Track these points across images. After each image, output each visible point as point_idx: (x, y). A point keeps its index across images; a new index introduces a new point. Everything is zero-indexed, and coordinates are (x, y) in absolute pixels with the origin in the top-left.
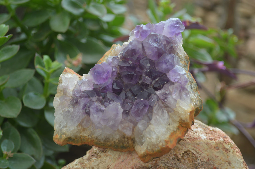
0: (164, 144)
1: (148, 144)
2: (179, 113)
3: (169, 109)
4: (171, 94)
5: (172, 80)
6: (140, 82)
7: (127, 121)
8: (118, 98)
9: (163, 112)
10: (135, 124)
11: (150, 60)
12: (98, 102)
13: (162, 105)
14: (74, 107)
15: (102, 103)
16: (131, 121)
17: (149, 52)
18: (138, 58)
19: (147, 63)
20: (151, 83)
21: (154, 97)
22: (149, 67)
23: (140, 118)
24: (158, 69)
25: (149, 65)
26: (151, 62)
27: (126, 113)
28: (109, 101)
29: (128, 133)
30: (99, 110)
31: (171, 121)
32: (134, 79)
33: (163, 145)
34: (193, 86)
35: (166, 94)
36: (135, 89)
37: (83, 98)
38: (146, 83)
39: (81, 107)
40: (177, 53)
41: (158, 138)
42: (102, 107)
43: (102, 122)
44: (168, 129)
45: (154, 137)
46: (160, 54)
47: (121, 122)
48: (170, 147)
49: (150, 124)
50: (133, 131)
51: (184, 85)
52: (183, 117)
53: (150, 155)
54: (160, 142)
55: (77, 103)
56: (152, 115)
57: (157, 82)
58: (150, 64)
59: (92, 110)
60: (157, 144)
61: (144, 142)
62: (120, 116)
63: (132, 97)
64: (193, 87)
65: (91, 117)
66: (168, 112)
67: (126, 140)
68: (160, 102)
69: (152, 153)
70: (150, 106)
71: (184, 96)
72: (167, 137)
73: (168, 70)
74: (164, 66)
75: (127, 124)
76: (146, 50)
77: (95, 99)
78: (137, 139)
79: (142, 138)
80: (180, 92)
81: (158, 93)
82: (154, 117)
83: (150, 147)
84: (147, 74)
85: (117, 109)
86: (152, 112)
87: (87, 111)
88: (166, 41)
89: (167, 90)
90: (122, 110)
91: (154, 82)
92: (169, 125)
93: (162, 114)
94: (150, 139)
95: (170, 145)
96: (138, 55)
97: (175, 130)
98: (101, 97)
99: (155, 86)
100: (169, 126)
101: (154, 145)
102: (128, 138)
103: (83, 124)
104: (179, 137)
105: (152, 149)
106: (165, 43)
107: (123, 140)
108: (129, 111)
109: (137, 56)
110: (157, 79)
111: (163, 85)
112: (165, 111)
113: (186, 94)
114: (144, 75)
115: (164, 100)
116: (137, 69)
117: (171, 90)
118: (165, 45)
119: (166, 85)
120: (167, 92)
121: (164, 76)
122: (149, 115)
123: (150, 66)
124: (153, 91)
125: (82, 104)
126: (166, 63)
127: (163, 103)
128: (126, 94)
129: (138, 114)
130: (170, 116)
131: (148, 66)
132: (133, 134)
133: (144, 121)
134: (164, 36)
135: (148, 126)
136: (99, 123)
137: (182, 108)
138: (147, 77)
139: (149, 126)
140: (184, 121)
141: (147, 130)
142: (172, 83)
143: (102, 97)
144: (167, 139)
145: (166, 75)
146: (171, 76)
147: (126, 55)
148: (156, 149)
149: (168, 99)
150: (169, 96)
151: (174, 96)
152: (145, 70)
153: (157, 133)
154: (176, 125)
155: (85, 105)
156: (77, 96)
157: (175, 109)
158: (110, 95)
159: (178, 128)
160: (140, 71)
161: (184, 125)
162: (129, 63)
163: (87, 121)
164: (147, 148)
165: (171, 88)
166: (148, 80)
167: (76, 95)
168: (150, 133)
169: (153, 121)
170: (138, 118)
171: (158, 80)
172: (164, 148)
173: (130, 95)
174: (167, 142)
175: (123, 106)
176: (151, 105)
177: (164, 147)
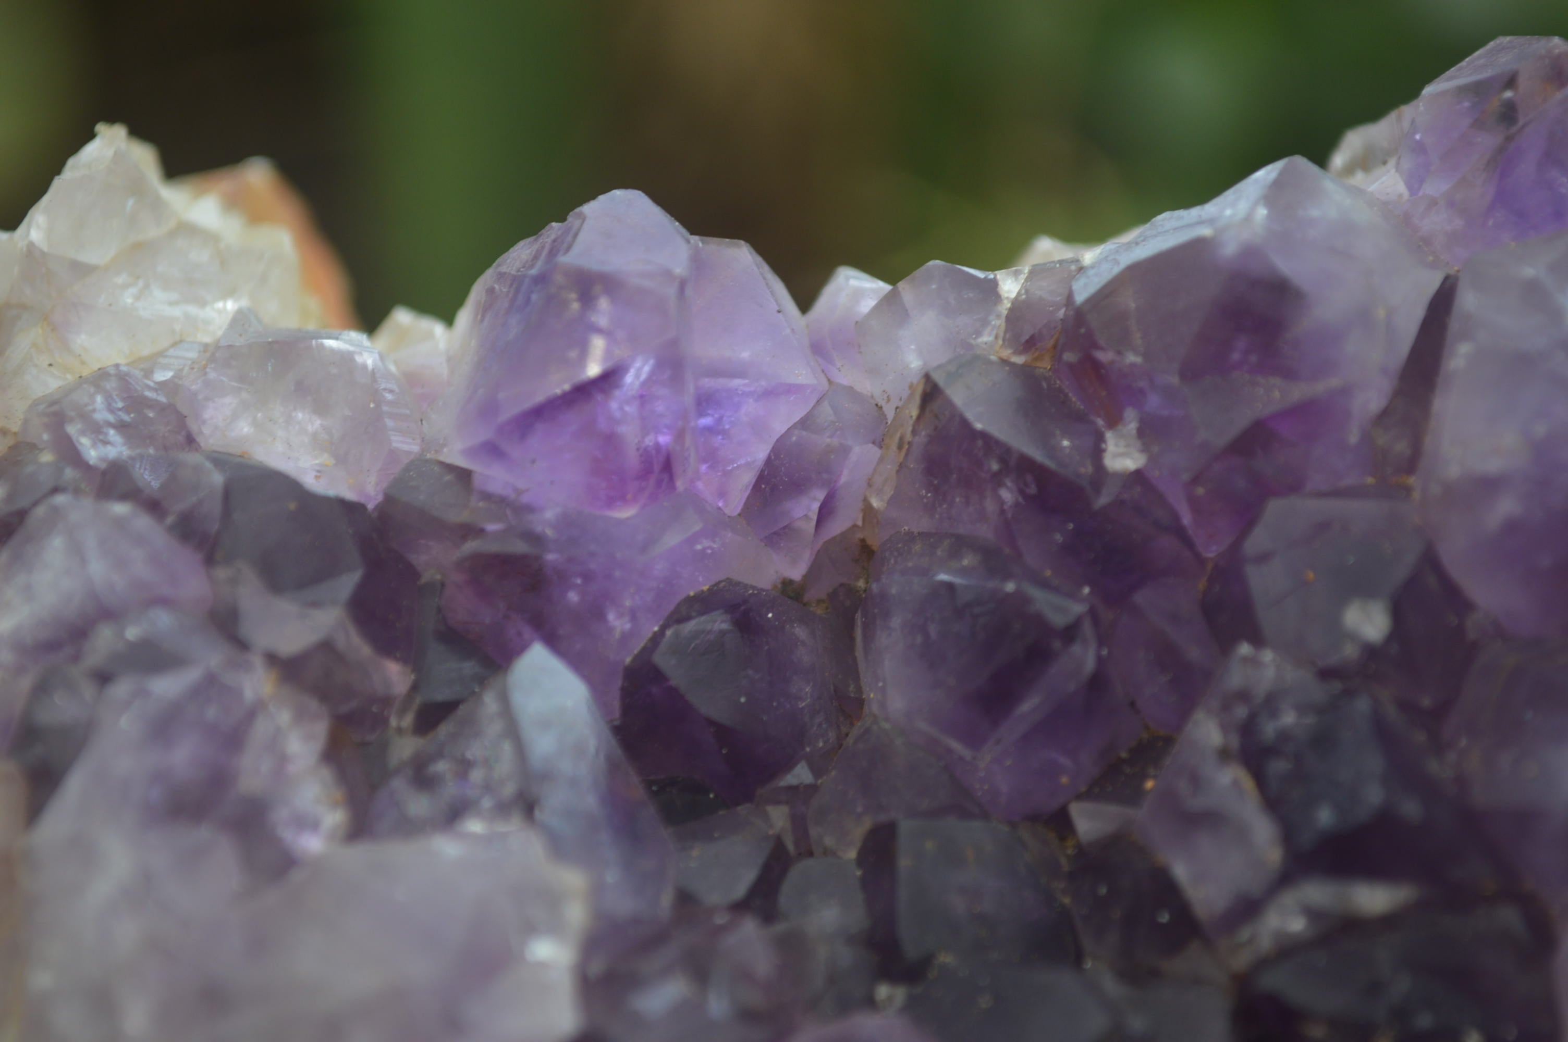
12: (313, 705)
19: (1355, 587)
22: (1350, 652)
25: (1369, 622)
30: (218, 808)
37: (120, 509)
38: (1181, 871)
42: (309, 809)
57: (1345, 934)
58: (1397, 613)
63: (846, 956)
77: (287, 622)
96: (1299, 392)
98: (393, 676)
109: (1271, 410)
110: (1371, 899)
114: (1208, 735)
128: (776, 863)
131: (1353, 637)
143: (415, 688)
147: (1129, 301)
162: (1093, 446)
167: (72, 430)
171: (1389, 916)
173: (828, 910)
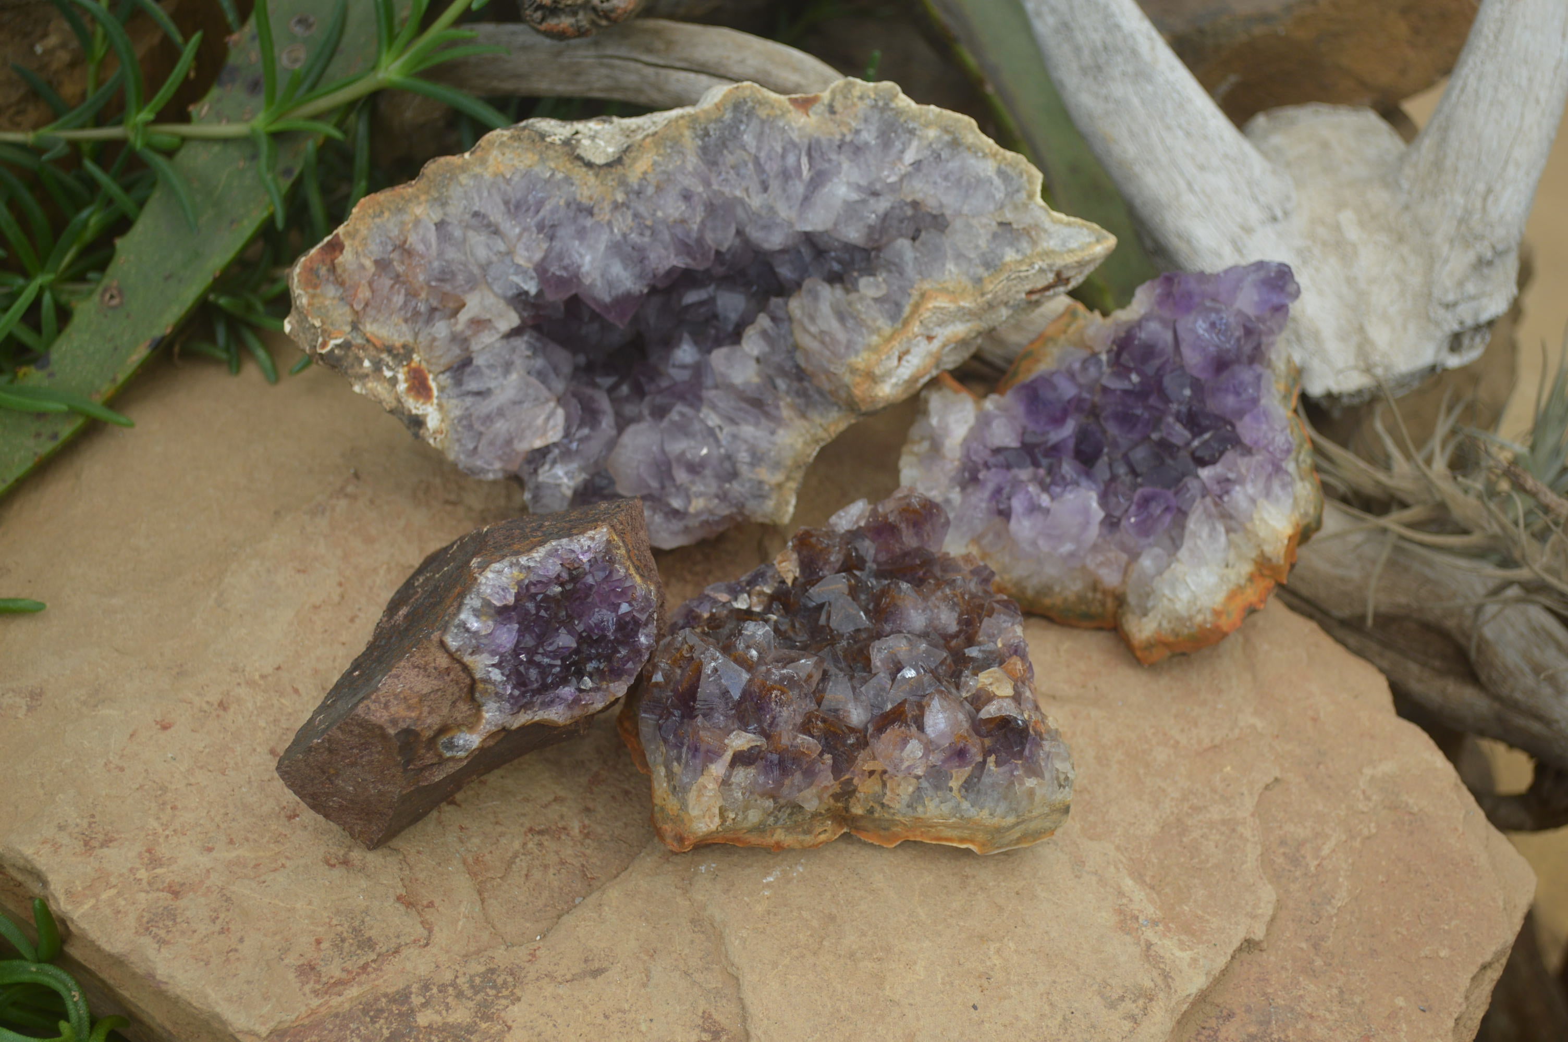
0: (1209, 618)
1: (1163, 616)
2: (1257, 535)
3: (1233, 524)
4: (1240, 481)
5: (1247, 440)
6: (1155, 436)
7: (1113, 547)
8: (1089, 475)
9: (1213, 529)
10: (1134, 556)
11: (1192, 377)
12: (1035, 483)
13: (1213, 509)
14: (963, 488)
15: (1045, 488)
16: (1124, 548)
17: (1192, 359)
18: (1159, 369)
19: (1182, 387)
20: (1188, 444)
21: (1193, 485)
22: (1187, 399)
23: (1151, 539)
24: (1212, 405)
25: (1187, 392)
26: (1196, 385)
27: (1111, 523)
28: (1065, 483)
29: (1110, 578)
30: (1033, 508)
31: (1232, 556)
32: (1139, 426)
33: (1205, 621)
34: (1301, 457)
35: (1228, 480)
36: (1140, 454)
37: (992, 470)
38: (1174, 441)
39: (986, 494)
40: (1270, 360)
41: (1195, 598)
42: (1045, 500)
43: (1041, 542)
44: (1222, 578)
45: (1184, 596)
46: (1221, 364)
47: (1095, 548)
48: (1225, 629)
49: (1178, 560)
50: (1125, 572)
51: (1282, 460)
52: (1268, 549)
53: (1166, 645)
54: (1199, 611)
55: (974, 479)
56: (1182, 537)
57: (1205, 443)
58: (1191, 389)
59: (1018, 504)
60: (1191, 618)
61: (1153, 607)
62: (1094, 531)
63: (1129, 478)
64: (1304, 461)
65: (1013, 525)
66: (1228, 531)
67: (1099, 596)
68: (1208, 500)
69: (1171, 639)
70: (1179, 510)
71: (1276, 488)
72: (1219, 598)
73: (1241, 414)
74: (1230, 401)
75: (1111, 555)
76: (1186, 351)
77: (1024, 474)
78: (1132, 599)
79: (1148, 595)
80: (1269, 478)
81: (1205, 473)
82: (1188, 543)
83: (1170, 622)
84: (1178, 417)
85: (1086, 511)
86: (1183, 527)
87: (1002, 507)
88: (1245, 327)
89: (1230, 470)
90: (1101, 514)
91: (1196, 443)
92: (1227, 566)
93: (1210, 536)
94: (1170, 600)
95: (1224, 623)
96: (1161, 360)
97: (1242, 582)
98: (1042, 472)
99: (1198, 454)
100: (1226, 571)
101: (1180, 619)
102: (1105, 592)
103: (985, 542)
104: (1251, 604)
105: (1173, 630)
106: (1239, 332)
107: (1090, 595)
108: (1119, 520)
109: (1157, 363)
110: (1207, 436)
111: (1222, 454)
112: (1221, 529)
113: (1284, 486)
114: (1171, 419)
115: (1220, 497)
116: (1153, 401)
117: (1243, 470)
118: (1238, 340)
119: (1230, 455)
120: (1231, 476)
121: (1229, 428)
122: (1174, 533)
123: (1190, 398)
124: (1191, 465)
125: (991, 486)
126: (1238, 394)
127: (1216, 504)
128: (1110, 466)
129: (1145, 529)
130: (1230, 543)
131: (1186, 396)
132: (1124, 582)
133: (1157, 551)
134: (1239, 313)
135: (1169, 566)
136: (1034, 543)
137: (1266, 523)
138: (1178, 427)
139: (1173, 566)
140: (1269, 560)
141: (1167, 575)
142: (1248, 451)
143: (1046, 471)
144: (1218, 607)
145: (1233, 426)
146: (1246, 429)
148: (1186, 631)
149: (1234, 493)
150: (1238, 488)
151: (1250, 490)
152: (1174, 407)
153: (1193, 588)
154: (1247, 568)
155: (998, 491)
156: (974, 462)
157: (1249, 526)
158: (1068, 468)
159: (1251, 578)
160: (1160, 405)
161: (1266, 572)
162: (1130, 380)
163: (998, 535)
164: (1160, 625)
165: (1243, 464)
166: (1179, 433)
167: (972, 458)
168: (1173, 588)
169: (1183, 553)
170: (1143, 541)
171: (1211, 438)
172: (1209, 630)
173: (1122, 470)
174: (1217, 613)
175: (1104, 500)
176: (1184, 508)
177: (1209, 626)
